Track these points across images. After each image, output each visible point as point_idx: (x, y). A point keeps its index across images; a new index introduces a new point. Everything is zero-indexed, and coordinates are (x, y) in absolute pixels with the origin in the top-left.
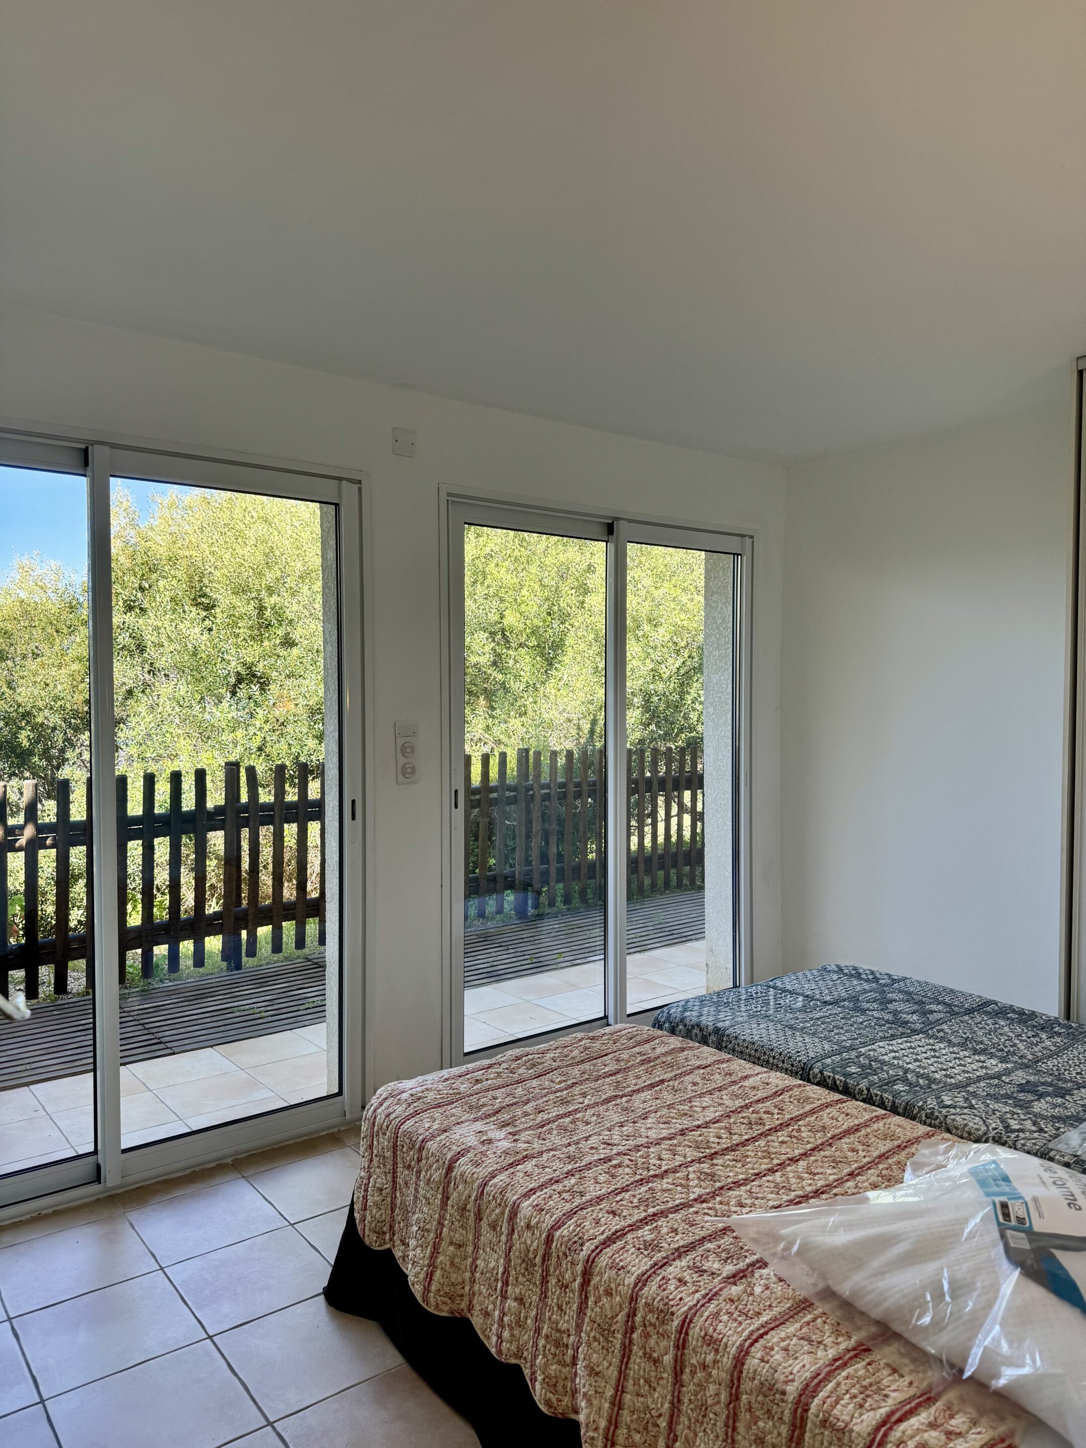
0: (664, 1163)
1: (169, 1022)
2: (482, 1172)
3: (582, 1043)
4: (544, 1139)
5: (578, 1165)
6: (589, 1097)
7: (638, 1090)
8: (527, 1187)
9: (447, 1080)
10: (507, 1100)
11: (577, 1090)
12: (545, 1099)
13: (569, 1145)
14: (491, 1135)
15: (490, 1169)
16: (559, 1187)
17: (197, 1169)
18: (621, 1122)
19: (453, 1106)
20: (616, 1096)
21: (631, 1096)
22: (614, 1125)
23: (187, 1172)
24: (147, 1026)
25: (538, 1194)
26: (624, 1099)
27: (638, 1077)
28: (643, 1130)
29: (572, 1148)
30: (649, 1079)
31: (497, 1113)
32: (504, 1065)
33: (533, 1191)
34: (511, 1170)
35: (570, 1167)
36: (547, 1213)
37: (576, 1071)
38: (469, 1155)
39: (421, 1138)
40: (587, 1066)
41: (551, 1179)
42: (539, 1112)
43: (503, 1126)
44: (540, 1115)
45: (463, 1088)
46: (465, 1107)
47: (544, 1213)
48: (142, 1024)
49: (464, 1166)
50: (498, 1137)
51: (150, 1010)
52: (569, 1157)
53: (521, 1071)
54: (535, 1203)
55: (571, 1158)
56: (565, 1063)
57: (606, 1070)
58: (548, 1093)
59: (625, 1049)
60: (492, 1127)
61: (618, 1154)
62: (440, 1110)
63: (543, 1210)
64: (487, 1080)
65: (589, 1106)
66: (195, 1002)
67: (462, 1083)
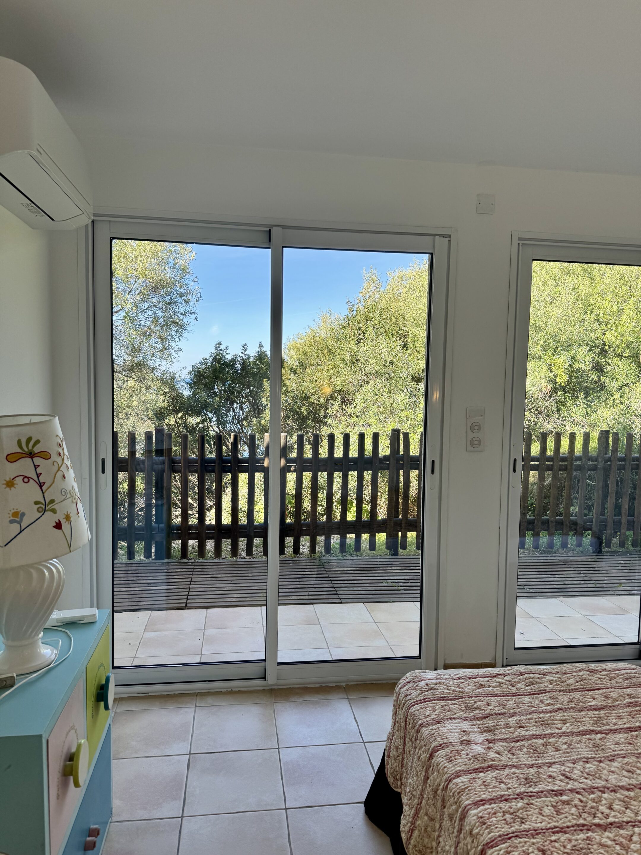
0: (613, 813)
1: (346, 582)
2: (451, 769)
3: (581, 674)
4: (513, 754)
5: (531, 789)
6: (568, 725)
7: (616, 730)
8: (480, 796)
9: (459, 678)
10: (497, 709)
11: (559, 715)
12: (528, 717)
13: (532, 766)
14: (473, 737)
15: (458, 768)
16: (505, 806)
17: (324, 685)
18: (588, 758)
19: (454, 702)
20: (593, 731)
21: (607, 734)
22: (579, 759)
23: (317, 685)
24: (333, 582)
25: (487, 806)
26: (599, 736)
27: (619, 718)
28: (605, 772)
29: (532, 771)
30: (629, 722)
31: (485, 718)
32: (508, 678)
33: (483, 802)
34: (474, 775)
35: (523, 790)
36: (487, 828)
37: (564, 698)
38: (447, 750)
39: (420, 722)
40: (577, 695)
41: (502, 796)
42: (520, 727)
43: (485, 731)
44: (519, 730)
45: (468, 689)
46: (463, 706)
47: (484, 826)
48: (331, 580)
49: (440, 757)
50: (476, 741)
51: (339, 572)
52: (526, 779)
53: (519, 686)
54: (480, 814)
55: (528, 780)
56: (559, 688)
57: (592, 704)
58: (533, 712)
59: (618, 687)
60: (476, 730)
61: (571, 790)
62: (443, 703)
63: (484, 824)
64: (489, 686)
65: (565, 734)
66: (364, 572)
67: (469, 685)
